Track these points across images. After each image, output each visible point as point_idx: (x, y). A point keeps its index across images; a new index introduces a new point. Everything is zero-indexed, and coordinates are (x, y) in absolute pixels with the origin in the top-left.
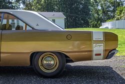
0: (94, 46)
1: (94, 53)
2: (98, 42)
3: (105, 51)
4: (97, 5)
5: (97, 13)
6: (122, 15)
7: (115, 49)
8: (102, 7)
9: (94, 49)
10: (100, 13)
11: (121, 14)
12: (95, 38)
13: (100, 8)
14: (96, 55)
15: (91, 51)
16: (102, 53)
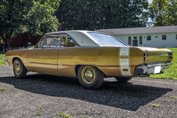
0: (120, 61)
1: (122, 68)
9: (121, 64)
12: (121, 53)
14: (124, 70)
15: (118, 66)
16: (129, 68)
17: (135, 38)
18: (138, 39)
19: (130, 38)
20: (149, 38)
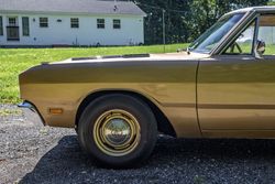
18: (20, 23)
20: (44, 23)
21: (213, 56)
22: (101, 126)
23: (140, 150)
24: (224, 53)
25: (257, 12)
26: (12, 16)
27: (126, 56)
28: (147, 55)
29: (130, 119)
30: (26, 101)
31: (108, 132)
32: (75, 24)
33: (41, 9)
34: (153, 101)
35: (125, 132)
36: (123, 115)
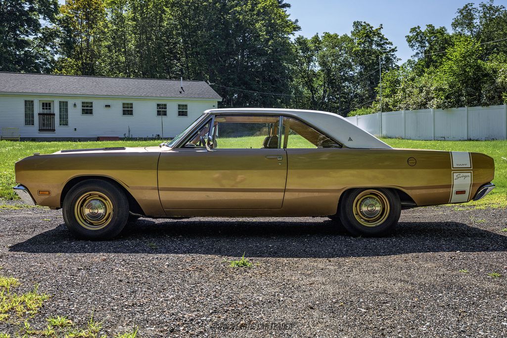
0: (455, 177)
1: (455, 190)
2: (461, 170)
3: (473, 185)
4: (309, 60)
5: (309, 84)
6: (400, 95)
7: (489, 183)
8: (323, 64)
9: (456, 182)
10: (317, 83)
11: (394, 92)
12: (456, 162)
13: (317, 68)
14: (458, 193)
15: (449, 186)
16: (467, 189)
17: (47, 105)
18: (56, 109)
19: (29, 105)
20: (87, 110)
21: (173, 149)
22: (82, 206)
23: (112, 224)
24: (183, 147)
25: (212, 114)
26: (47, 100)
27: (106, 149)
28: (123, 148)
29: (106, 200)
30: (21, 185)
31: (87, 211)
32: (128, 110)
33: (83, 92)
34: (124, 185)
35: (101, 211)
36: (100, 196)
